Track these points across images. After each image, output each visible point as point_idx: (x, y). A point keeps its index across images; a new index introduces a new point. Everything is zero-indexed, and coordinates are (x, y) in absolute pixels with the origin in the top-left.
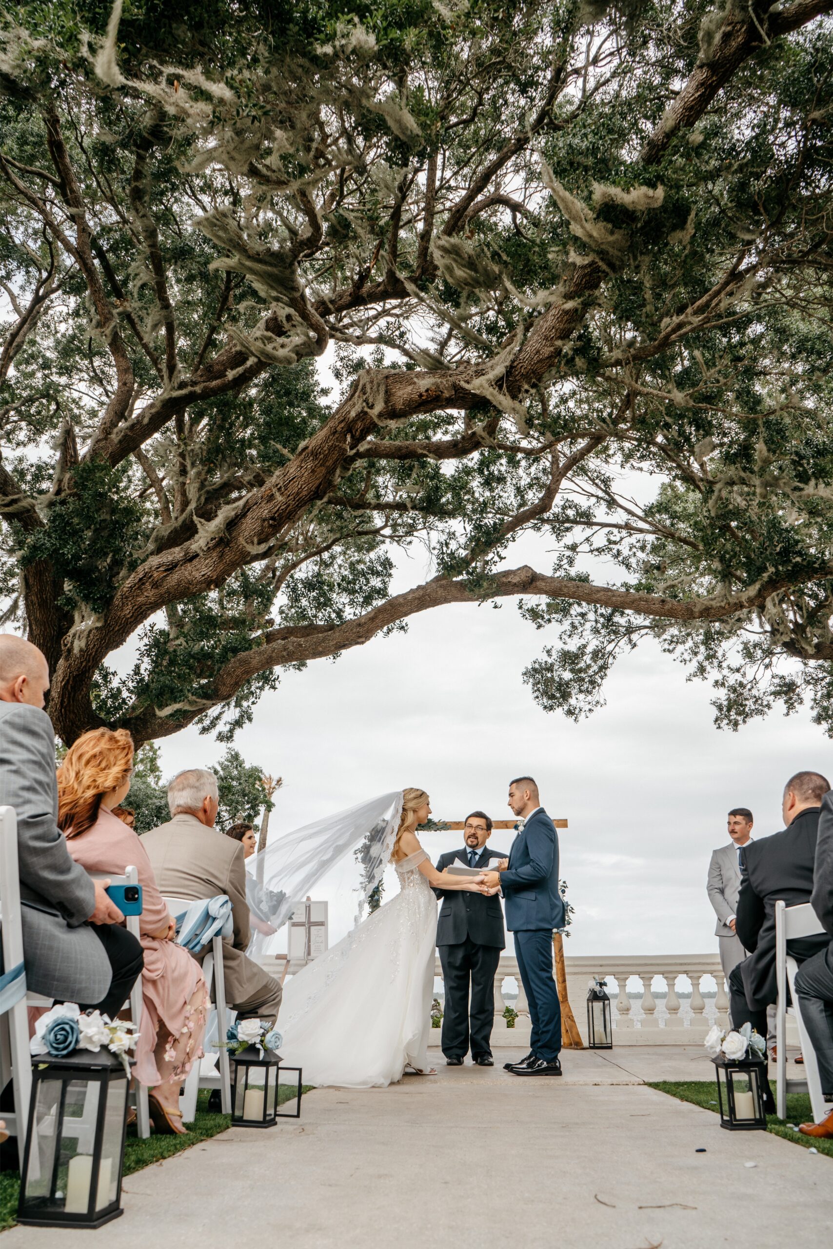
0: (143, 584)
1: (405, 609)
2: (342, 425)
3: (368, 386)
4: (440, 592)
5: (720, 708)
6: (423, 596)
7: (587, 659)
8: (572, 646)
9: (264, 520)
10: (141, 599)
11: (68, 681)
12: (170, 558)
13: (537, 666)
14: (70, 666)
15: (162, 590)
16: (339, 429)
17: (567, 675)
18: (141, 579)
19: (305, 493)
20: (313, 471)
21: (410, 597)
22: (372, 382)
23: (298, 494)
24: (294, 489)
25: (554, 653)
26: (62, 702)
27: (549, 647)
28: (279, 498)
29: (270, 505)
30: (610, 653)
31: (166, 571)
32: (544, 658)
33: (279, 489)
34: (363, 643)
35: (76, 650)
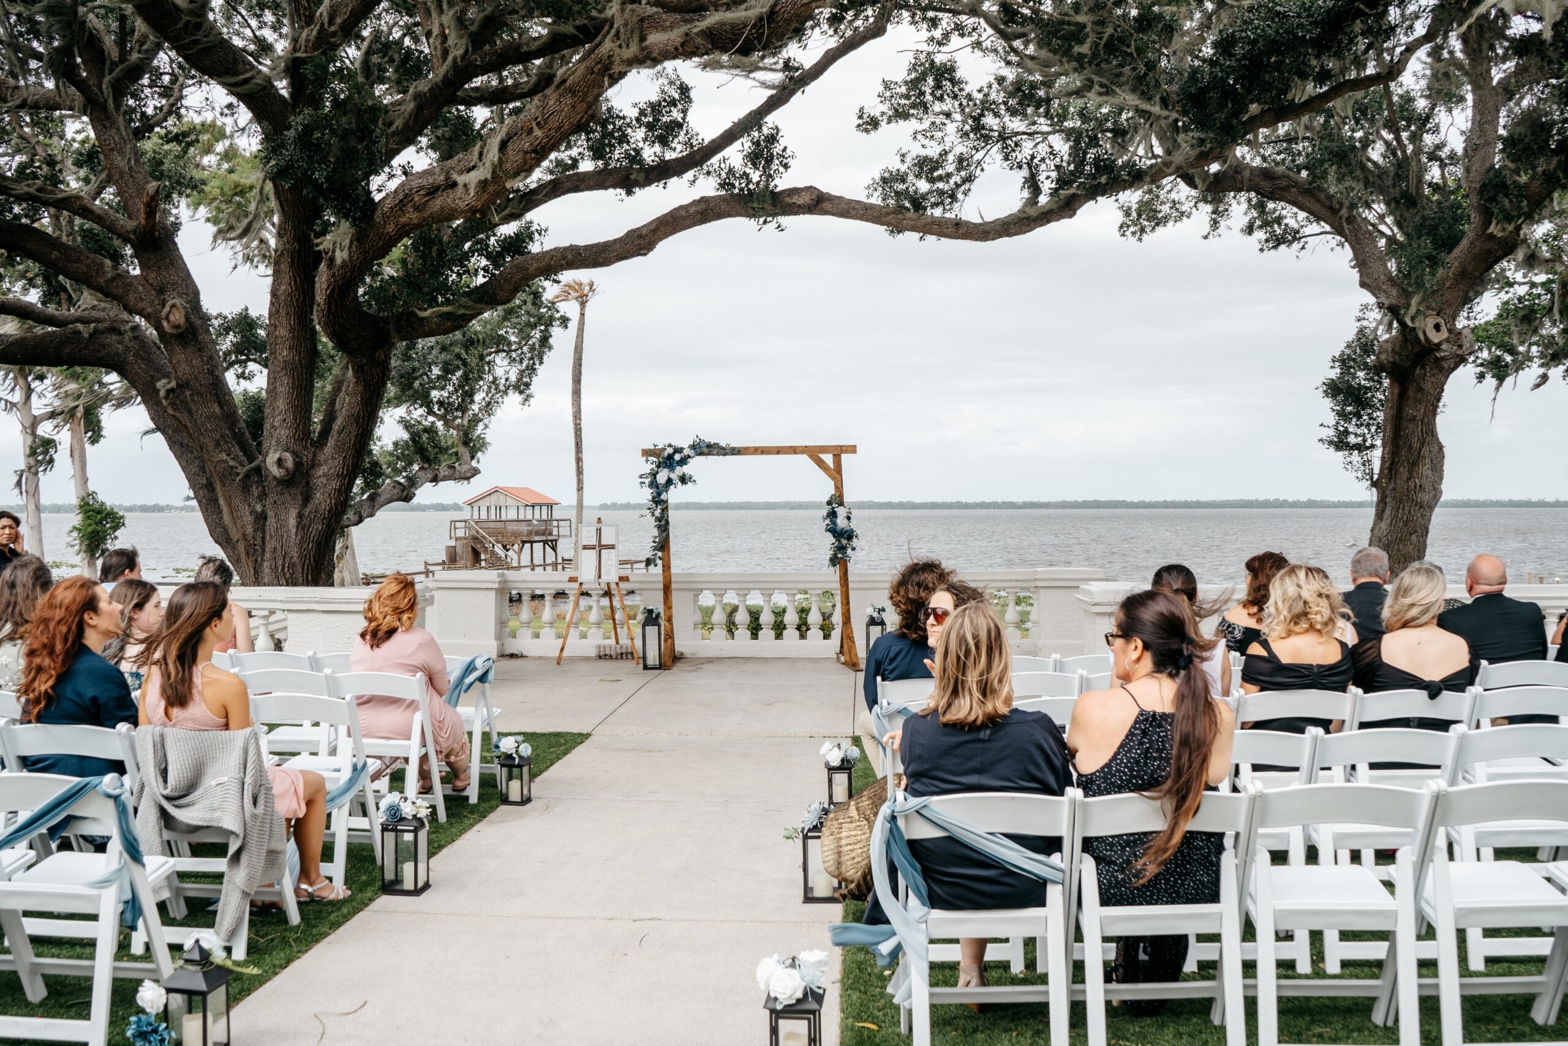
0: (405, 205)
1: (688, 222)
2: (599, 66)
3: (622, 31)
4: (724, 206)
5: (1127, 213)
6: (706, 210)
7: (950, 168)
8: (933, 150)
9: (526, 153)
10: (403, 220)
11: (333, 290)
12: (431, 181)
13: (887, 175)
14: (334, 275)
15: (426, 214)
16: (596, 69)
17: (923, 186)
18: (401, 201)
19: (566, 127)
20: (573, 107)
21: (692, 210)
22: (626, 25)
23: (559, 128)
24: (554, 122)
25: (908, 159)
26: (329, 309)
27: (904, 151)
28: (538, 133)
29: (531, 138)
30: (979, 163)
31: (427, 194)
32: (895, 165)
33: (538, 124)
34: (645, 254)
35: (339, 261)
